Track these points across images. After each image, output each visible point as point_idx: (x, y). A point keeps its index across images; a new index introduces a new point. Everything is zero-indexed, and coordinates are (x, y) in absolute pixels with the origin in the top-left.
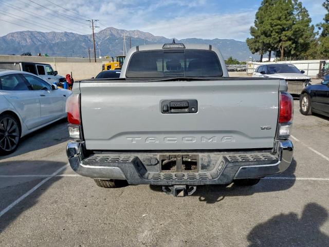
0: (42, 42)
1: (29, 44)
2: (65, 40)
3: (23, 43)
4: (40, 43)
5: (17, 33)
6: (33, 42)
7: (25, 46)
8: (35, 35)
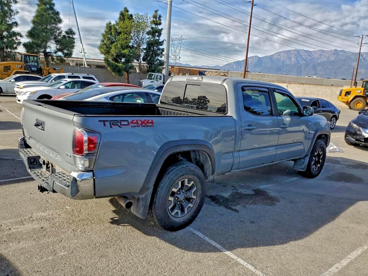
0: (306, 61)
1: (293, 63)
2: (332, 59)
3: (288, 62)
4: (304, 62)
5: (284, 51)
6: (297, 60)
7: (289, 65)
8: (301, 54)
